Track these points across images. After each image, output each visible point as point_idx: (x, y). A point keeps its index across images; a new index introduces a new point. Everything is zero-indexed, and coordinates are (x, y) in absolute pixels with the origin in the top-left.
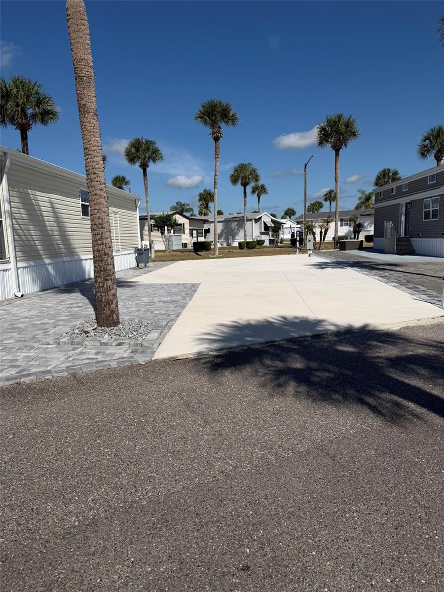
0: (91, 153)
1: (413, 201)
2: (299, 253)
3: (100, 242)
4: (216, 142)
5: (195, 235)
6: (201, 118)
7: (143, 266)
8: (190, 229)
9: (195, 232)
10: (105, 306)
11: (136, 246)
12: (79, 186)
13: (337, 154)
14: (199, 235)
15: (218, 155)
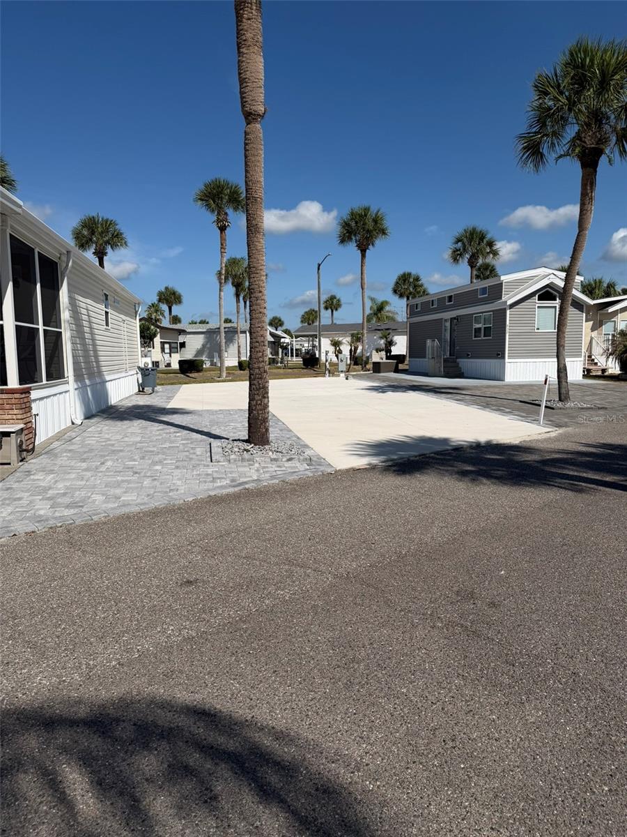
1: (460, 316)
2: (329, 376)
4: (221, 233)
5: (167, 350)
6: (201, 200)
7: (151, 391)
8: (161, 342)
9: (167, 346)
11: (137, 364)
12: (103, 288)
13: (363, 256)
14: (173, 350)
15: (225, 249)
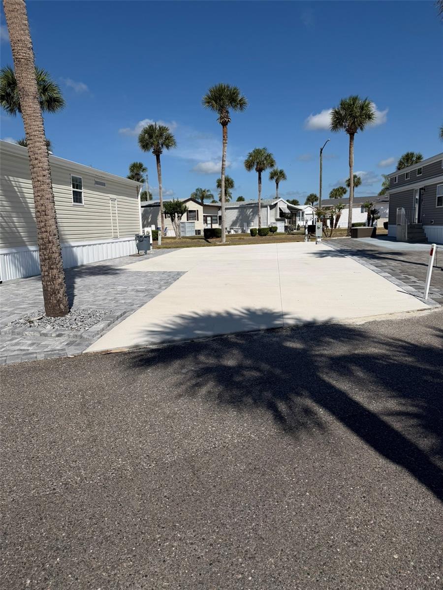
0: (32, 138)
1: (426, 186)
2: (308, 241)
3: (43, 230)
4: (224, 128)
5: (209, 222)
6: (209, 103)
7: (143, 253)
8: (204, 216)
9: (209, 219)
10: (51, 295)
11: (137, 233)
12: (70, 172)
13: (352, 138)
14: (213, 221)
15: (226, 140)
